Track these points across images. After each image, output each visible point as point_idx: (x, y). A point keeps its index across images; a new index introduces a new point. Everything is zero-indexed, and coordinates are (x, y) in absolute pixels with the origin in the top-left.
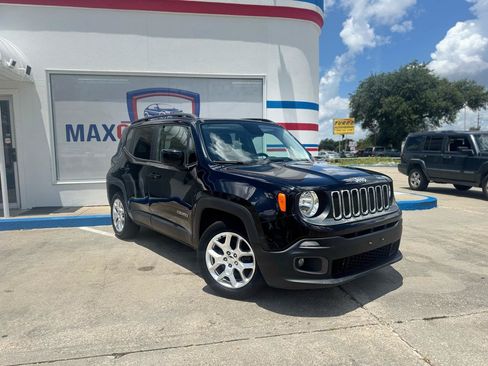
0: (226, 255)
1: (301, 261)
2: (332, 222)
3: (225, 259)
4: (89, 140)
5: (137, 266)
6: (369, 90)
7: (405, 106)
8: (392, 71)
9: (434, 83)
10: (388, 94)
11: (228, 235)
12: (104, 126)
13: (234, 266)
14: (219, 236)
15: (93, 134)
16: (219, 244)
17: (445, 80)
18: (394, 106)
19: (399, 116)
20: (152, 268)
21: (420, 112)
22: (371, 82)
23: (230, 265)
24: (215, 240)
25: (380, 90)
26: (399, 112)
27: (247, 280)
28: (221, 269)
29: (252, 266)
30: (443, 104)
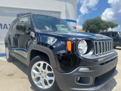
0: (40, 72)
1: (79, 78)
2: (94, 57)
3: (40, 74)
4: (4, 28)
5: (7, 74)
6: (87, 23)
7: (96, 27)
8: (93, 19)
9: (103, 22)
10: (92, 24)
11: (42, 63)
12: (9, 25)
13: (44, 78)
14: (37, 63)
15: (5, 27)
16: (38, 67)
17: (105, 21)
18: (93, 27)
19: (94, 29)
20: (13, 75)
21: (99, 29)
22: (87, 21)
23: (43, 77)
24: (36, 65)
25: (90, 23)
26: (94, 28)
27: (50, 85)
28: (38, 79)
29: (53, 78)
30: (105, 27)
